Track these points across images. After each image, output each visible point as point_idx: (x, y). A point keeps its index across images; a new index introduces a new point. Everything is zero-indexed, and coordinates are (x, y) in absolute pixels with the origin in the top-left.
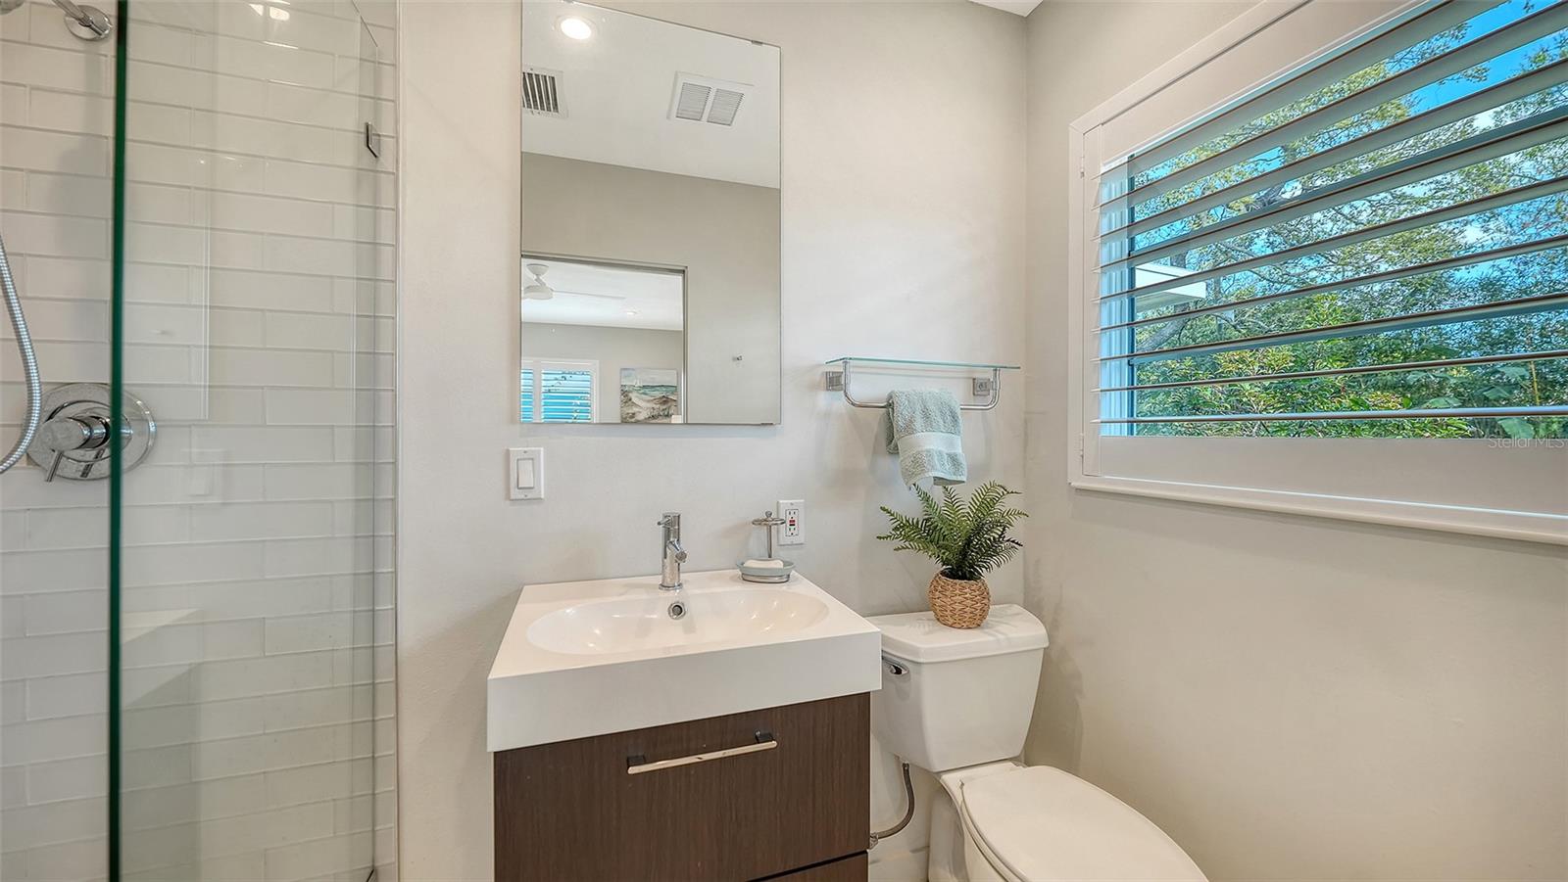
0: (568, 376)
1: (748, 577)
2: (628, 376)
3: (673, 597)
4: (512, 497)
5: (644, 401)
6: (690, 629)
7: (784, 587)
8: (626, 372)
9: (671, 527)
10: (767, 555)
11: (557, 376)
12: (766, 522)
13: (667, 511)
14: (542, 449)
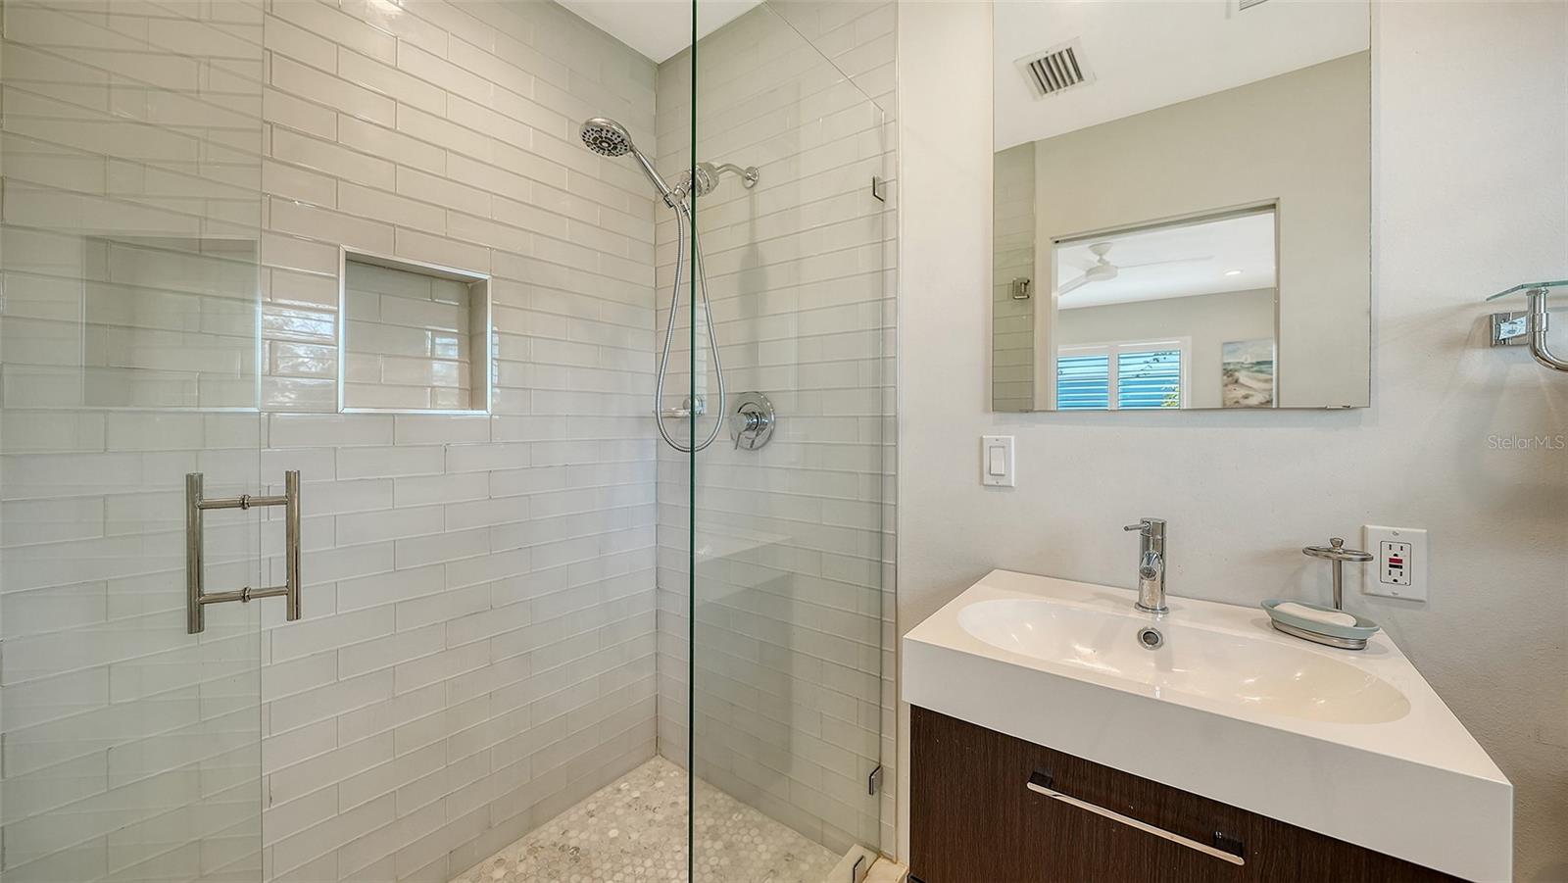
0: (1161, 358)
1: (1281, 626)
2: (1235, 351)
3: (1147, 621)
4: (985, 483)
5: (1259, 380)
6: (1165, 666)
7: (1352, 658)
8: (1231, 347)
9: (1153, 537)
10: (1333, 604)
11: (1148, 359)
12: (1334, 553)
13: (1147, 516)
14: (1013, 438)
